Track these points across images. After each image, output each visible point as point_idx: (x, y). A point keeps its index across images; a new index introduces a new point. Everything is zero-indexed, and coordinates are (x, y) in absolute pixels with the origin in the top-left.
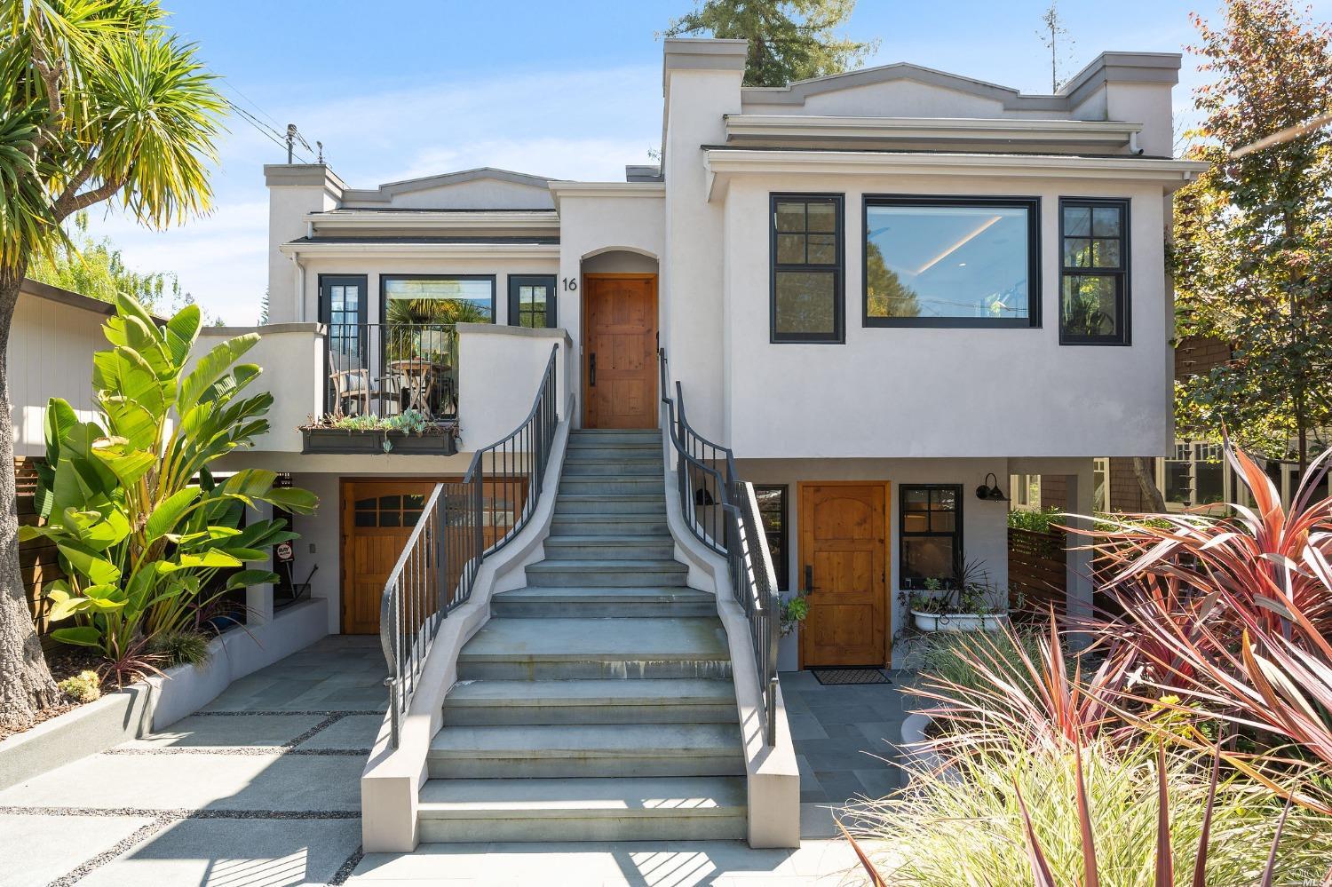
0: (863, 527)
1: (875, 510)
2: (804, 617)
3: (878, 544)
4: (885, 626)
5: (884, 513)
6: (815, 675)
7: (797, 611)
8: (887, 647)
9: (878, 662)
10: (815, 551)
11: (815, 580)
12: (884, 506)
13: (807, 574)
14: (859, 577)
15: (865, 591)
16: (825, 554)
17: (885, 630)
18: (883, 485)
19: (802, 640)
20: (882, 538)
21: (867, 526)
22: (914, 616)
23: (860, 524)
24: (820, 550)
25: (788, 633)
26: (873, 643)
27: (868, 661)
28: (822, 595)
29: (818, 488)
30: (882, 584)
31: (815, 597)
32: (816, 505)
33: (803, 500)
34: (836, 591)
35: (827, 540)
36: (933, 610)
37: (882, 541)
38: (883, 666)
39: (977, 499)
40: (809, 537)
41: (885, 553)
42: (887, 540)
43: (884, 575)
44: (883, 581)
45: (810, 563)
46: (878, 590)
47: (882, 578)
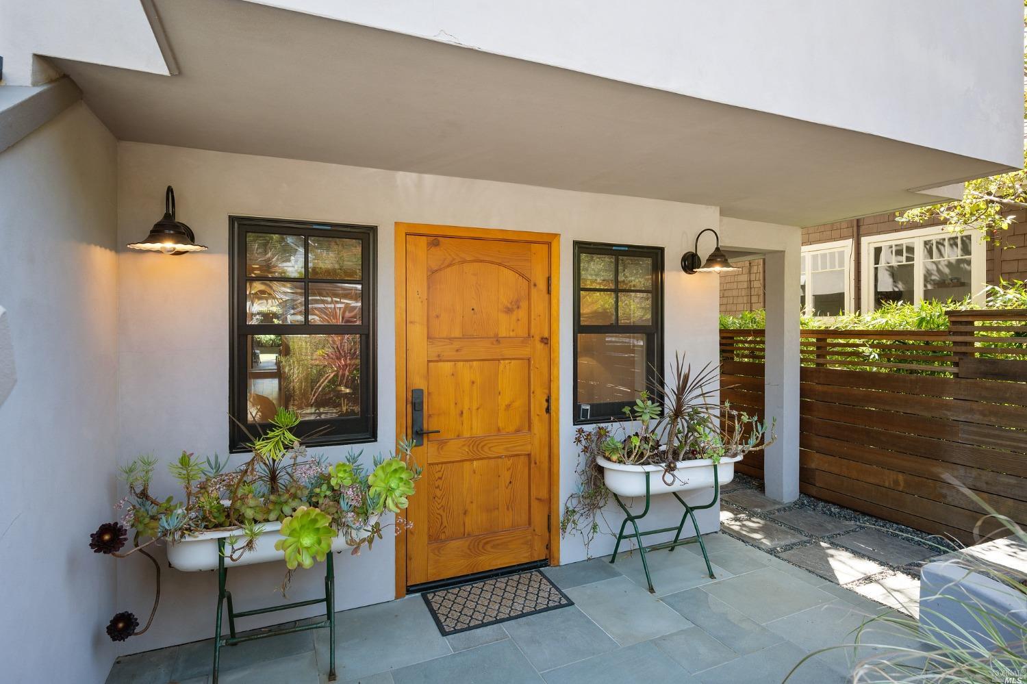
0: (514, 317)
1: (535, 285)
2: (404, 502)
3: (540, 346)
4: (550, 491)
5: (549, 292)
6: (428, 603)
7: (390, 490)
8: (551, 529)
9: (539, 554)
10: (429, 361)
11: (429, 416)
12: (549, 279)
13: (414, 405)
14: (508, 406)
15: (518, 431)
16: (446, 367)
17: (550, 500)
18: (547, 241)
19: (403, 540)
20: (546, 335)
21: (522, 314)
22: (601, 470)
23: (509, 311)
24: (439, 359)
25: (370, 540)
26: (530, 524)
27: (523, 557)
28: (443, 443)
29: (436, 237)
30: (547, 416)
31: (429, 451)
32: (434, 272)
33: (405, 258)
34: (467, 434)
35: (450, 339)
36: (640, 459)
37: (546, 341)
38: (545, 563)
39: (683, 273)
40: (417, 333)
41: (551, 362)
42: (553, 341)
43: (548, 401)
44: (548, 410)
45: (419, 383)
46: (539, 428)
47: (545, 404)
